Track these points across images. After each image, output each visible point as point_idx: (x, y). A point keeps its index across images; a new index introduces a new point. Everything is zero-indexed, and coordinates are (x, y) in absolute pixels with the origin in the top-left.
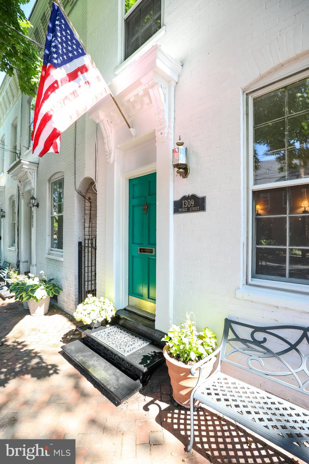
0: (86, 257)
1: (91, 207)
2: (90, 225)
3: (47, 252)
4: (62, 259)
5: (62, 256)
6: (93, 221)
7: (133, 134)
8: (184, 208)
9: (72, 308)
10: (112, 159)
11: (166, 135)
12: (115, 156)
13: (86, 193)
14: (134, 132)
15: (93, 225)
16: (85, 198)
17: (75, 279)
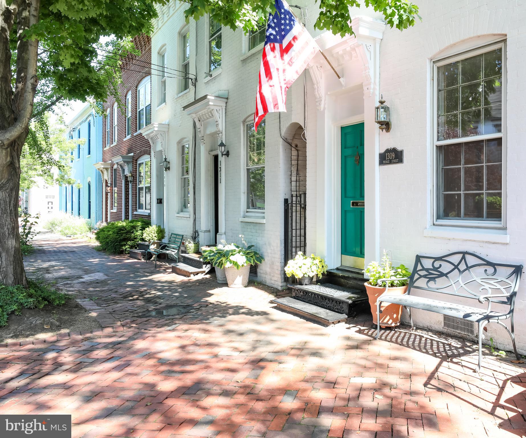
0: (294, 218)
1: (298, 156)
2: (298, 178)
3: (242, 214)
4: (264, 221)
5: (264, 218)
6: (301, 174)
7: (343, 83)
8: (388, 160)
9: (276, 279)
10: (322, 106)
11: (372, 91)
12: (325, 104)
13: (293, 140)
14: (344, 81)
15: (301, 178)
16: (291, 146)
17: (281, 243)
